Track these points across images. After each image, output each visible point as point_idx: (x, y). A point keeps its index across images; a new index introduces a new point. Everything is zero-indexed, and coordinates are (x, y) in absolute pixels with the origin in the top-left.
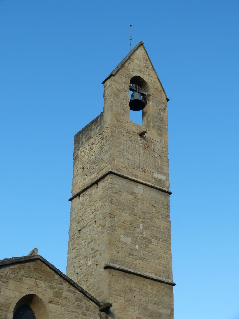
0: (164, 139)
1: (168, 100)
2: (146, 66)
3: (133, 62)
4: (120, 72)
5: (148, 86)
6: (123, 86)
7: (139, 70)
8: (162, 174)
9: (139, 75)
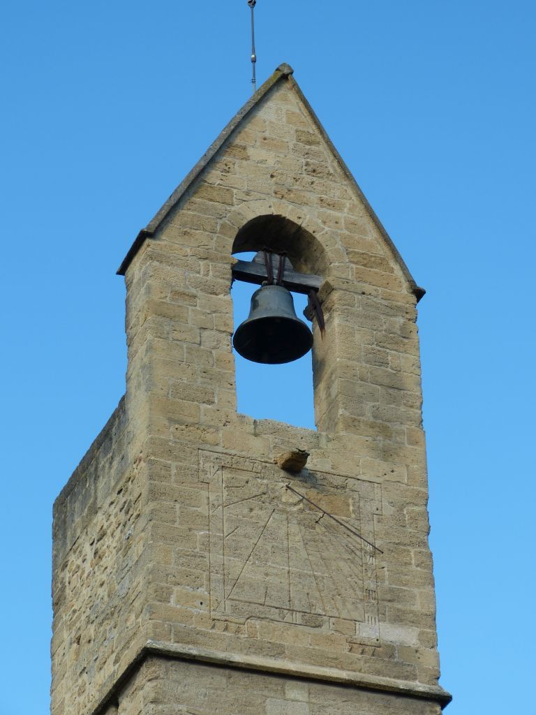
0: (407, 466)
1: (419, 294)
2: (307, 164)
3: (247, 158)
4: (186, 213)
5: (323, 251)
6: (199, 273)
7: (274, 188)
8: (401, 621)
9: (274, 211)
